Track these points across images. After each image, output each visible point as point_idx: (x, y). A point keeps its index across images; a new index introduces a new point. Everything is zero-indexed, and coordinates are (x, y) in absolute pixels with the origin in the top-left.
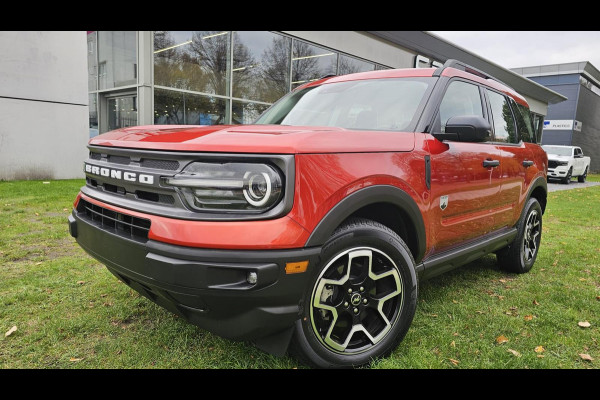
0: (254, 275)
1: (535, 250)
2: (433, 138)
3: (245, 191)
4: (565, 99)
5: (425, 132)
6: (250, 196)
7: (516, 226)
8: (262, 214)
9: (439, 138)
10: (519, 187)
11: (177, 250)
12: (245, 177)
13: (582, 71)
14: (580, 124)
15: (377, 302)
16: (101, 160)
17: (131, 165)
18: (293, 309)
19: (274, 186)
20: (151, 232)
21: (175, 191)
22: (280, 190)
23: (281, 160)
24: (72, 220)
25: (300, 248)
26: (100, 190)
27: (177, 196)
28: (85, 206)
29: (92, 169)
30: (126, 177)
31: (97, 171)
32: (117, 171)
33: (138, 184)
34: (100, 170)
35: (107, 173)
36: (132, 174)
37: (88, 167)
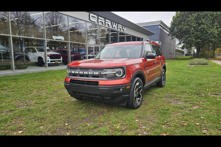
0: (121, 89)
3: (116, 74)
4: (155, 34)
5: (143, 57)
6: (117, 74)
7: (161, 76)
8: (121, 78)
9: (145, 58)
10: (161, 66)
11: (107, 86)
12: (116, 71)
13: (160, 24)
14: (161, 43)
15: (140, 93)
16: (78, 70)
17: (89, 71)
18: (128, 95)
19: (123, 72)
20: (99, 84)
21: (104, 75)
22: (124, 73)
23: (124, 67)
24: (69, 85)
25: (128, 84)
26: (78, 77)
27: (104, 76)
28: (72, 81)
29: (75, 72)
30: (89, 73)
31: (78, 73)
32: (86, 72)
33: (93, 74)
34: (79, 72)
35: (82, 73)
36: (91, 73)
37: (73, 72)
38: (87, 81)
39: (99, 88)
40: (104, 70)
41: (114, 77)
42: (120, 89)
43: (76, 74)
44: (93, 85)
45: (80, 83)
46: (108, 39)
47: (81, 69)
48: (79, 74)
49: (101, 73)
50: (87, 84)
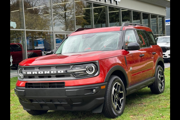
1: (163, 86)
2: (124, 50)
3: (87, 71)
5: (122, 49)
7: (154, 76)
8: (93, 76)
9: (126, 50)
10: (152, 62)
11: (75, 87)
12: (86, 67)
15: (120, 100)
16: (35, 70)
17: (52, 69)
18: (103, 98)
19: (95, 69)
20: (66, 85)
21: (70, 73)
22: (97, 69)
23: (96, 62)
24: (23, 91)
25: (103, 83)
26: (36, 78)
27: (71, 75)
28: (28, 85)
29: (32, 73)
30: (52, 72)
31: (36, 73)
32: (47, 71)
33: (57, 73)
34: (38, 72)
35: (42, 73)
36: (54, 72)
37: (29, 73)
38: (50, 83)
39: (66, 90)
40: (71, 66)
41: (84, 75)
42: (92, 90)
43: (34, 75)
44: (58, 87)
45: (39, 87)
46: (90, 18)
47: (40, 68)
48: (38, 74)
49: (68, 71)
50: (50, 87)
